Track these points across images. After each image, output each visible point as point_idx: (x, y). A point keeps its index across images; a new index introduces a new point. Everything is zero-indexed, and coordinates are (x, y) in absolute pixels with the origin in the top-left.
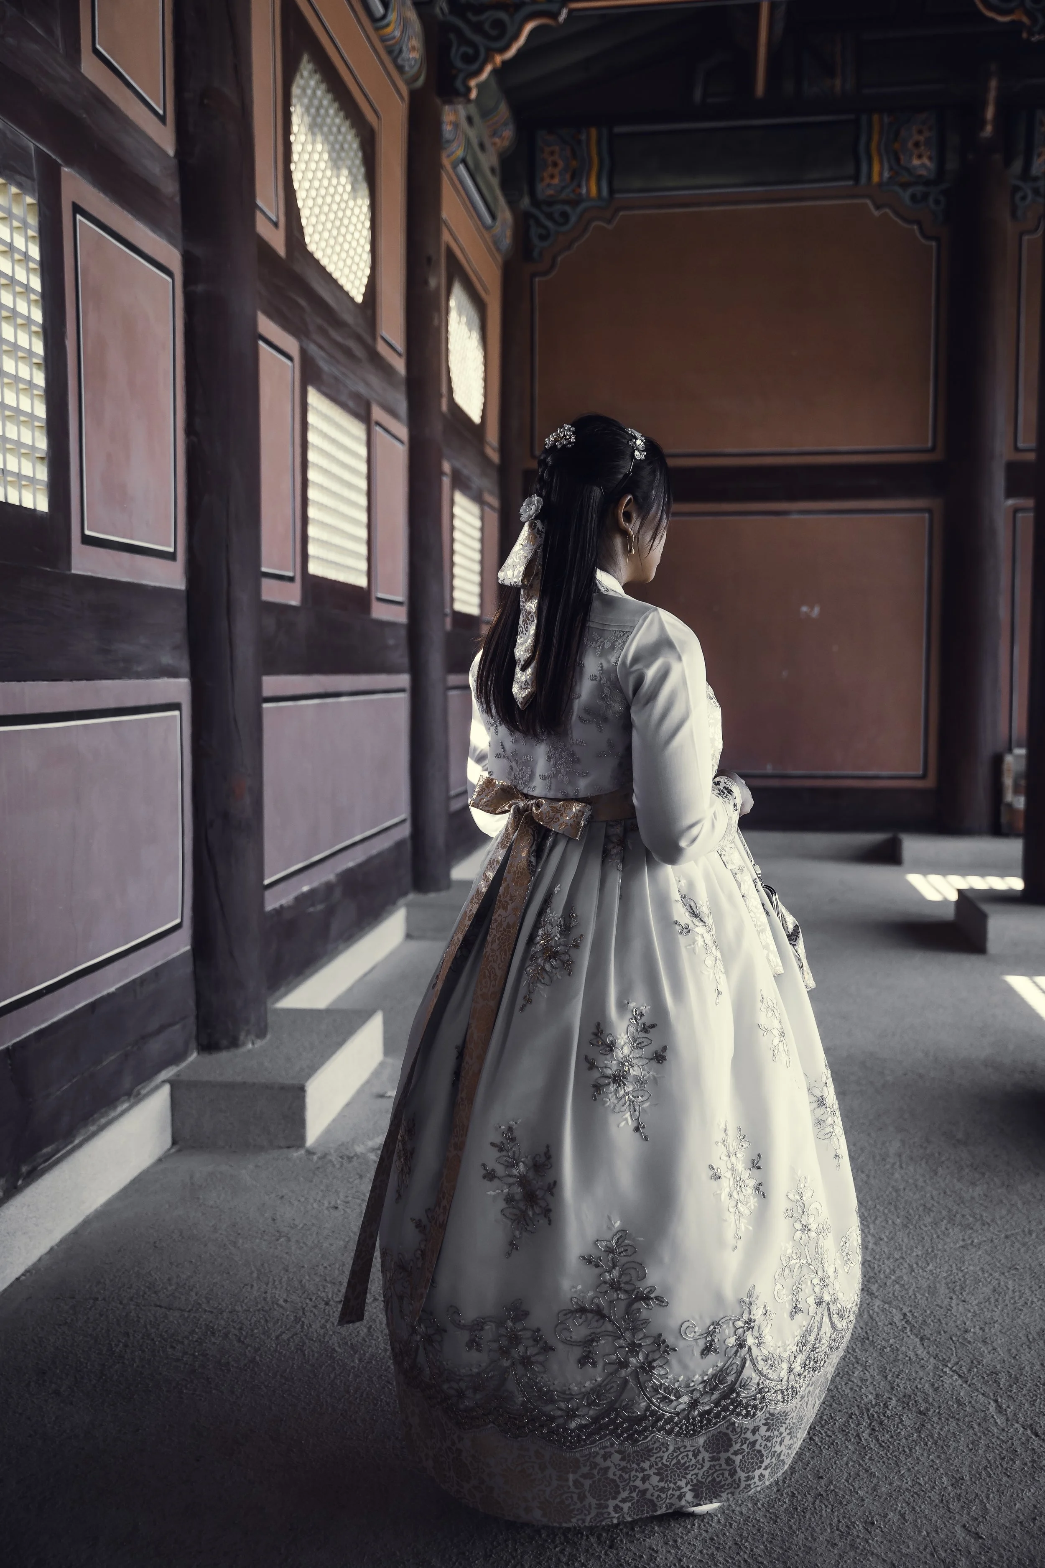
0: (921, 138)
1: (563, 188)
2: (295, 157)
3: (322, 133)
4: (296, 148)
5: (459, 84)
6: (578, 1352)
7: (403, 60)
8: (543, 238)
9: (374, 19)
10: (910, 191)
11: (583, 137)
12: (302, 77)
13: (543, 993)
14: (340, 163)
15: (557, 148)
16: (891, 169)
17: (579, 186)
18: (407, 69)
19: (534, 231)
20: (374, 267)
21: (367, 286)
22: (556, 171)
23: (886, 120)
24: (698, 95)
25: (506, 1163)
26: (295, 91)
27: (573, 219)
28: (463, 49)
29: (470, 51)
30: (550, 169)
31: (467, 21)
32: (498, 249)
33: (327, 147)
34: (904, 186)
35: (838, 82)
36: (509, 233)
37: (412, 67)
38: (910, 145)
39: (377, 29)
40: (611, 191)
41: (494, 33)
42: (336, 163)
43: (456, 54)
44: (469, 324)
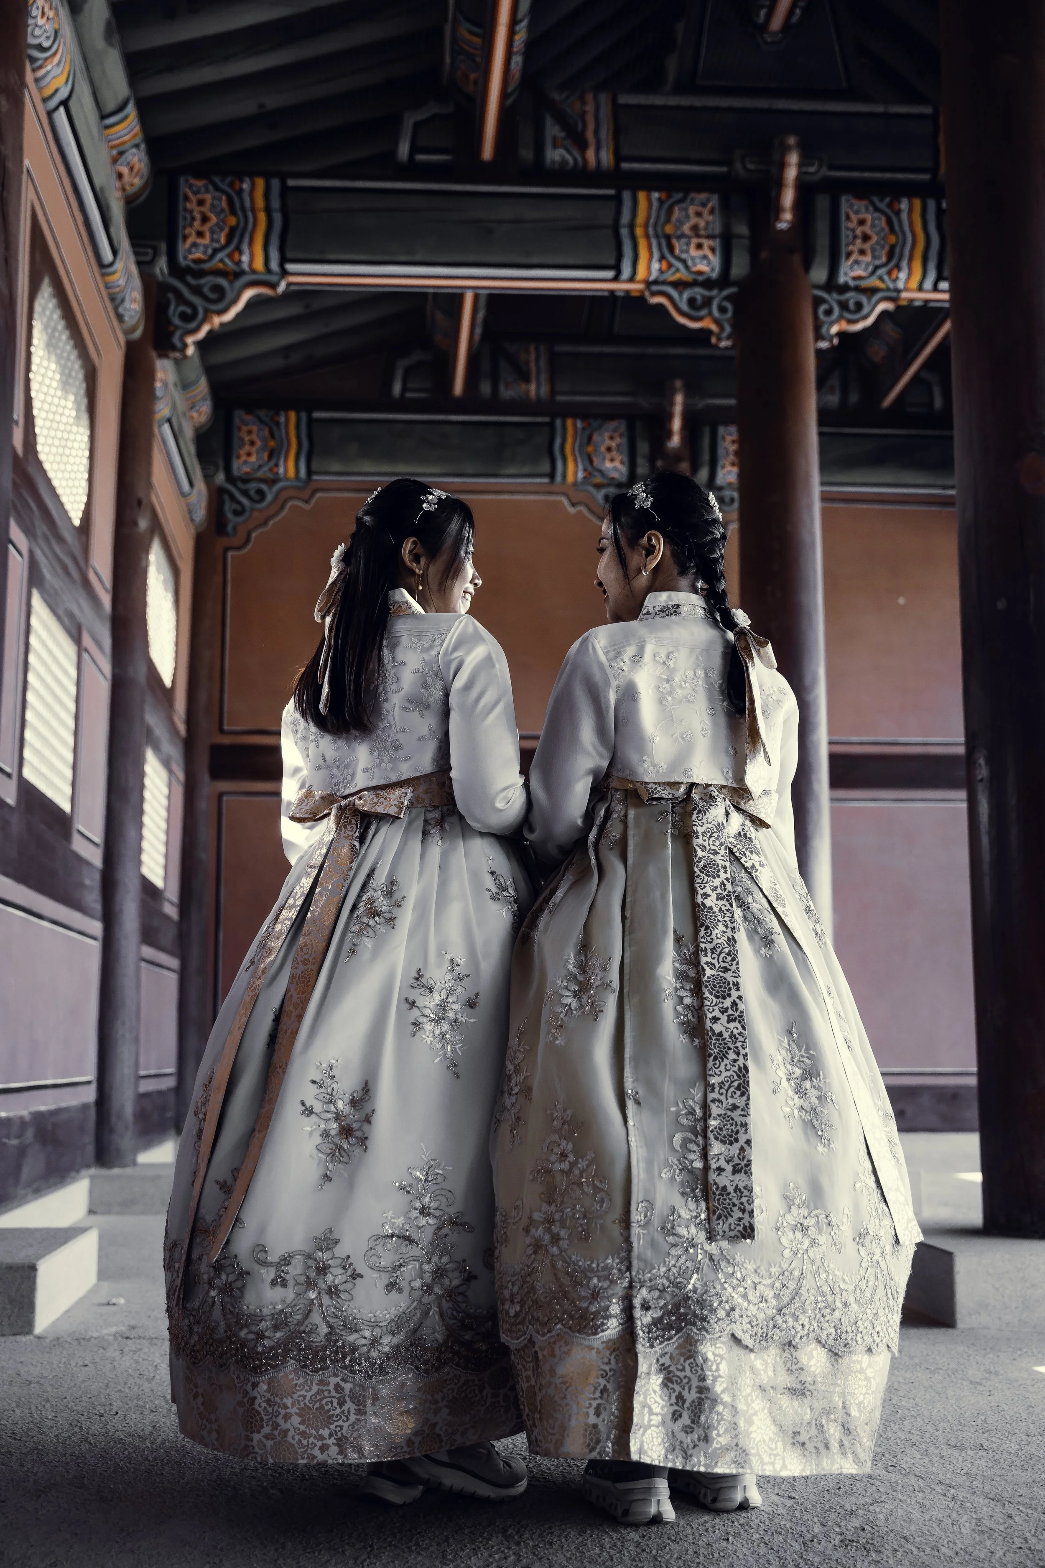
0: (613, 444)
1: (260, 467)
2: (34, 367)
3: (56, 355)
4: (35, 360)
5: (176, 340)
6: (385, 1279)
7: (125, 309)
8: (236, 513)
9: (102, 265)
10: (603, 492)
11: (282, 419)
12: (43, 297)
13: (367, 943)
14: (68, 387)
15: (255, 428)
16: (585, 470)
17: (277, 465)
18: (126, 318)
19: (228, 507)
20: (90, 496)
21: (84, 512)
22: (254, 450)
23: (579, 424)
24: (397, 388)
25: (325, 1100)
26: (37, 308)
27: (269, 497)
28: (182, 308)
29: (189, 311)
30: (247, 448)
31: (187, 285)
32: (192, 520)
33: (59, 369)
34: (598, 486)
35: (533, 387)
36: (204, 504)
37: (131, 317)
38: (603, 449)
39: (104, 275)
40: (310, 473)
41: (213, 296)
42: (65, 385)
43: (174, 311)
44: (165, 582)
